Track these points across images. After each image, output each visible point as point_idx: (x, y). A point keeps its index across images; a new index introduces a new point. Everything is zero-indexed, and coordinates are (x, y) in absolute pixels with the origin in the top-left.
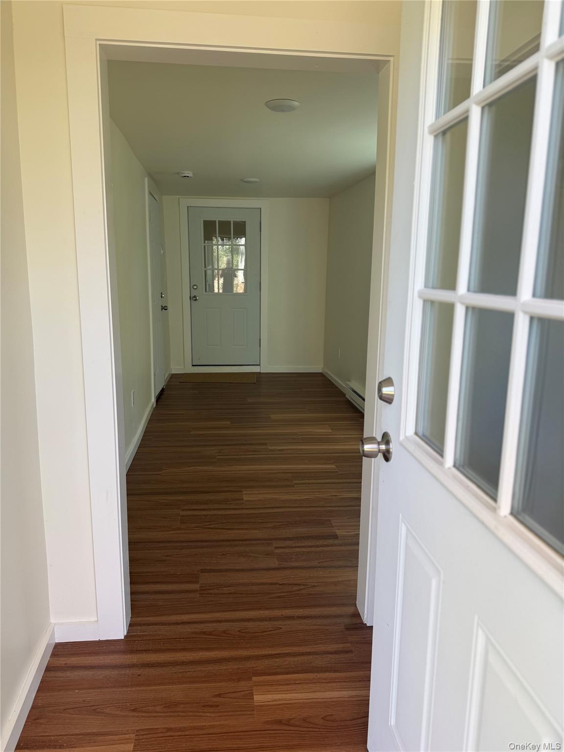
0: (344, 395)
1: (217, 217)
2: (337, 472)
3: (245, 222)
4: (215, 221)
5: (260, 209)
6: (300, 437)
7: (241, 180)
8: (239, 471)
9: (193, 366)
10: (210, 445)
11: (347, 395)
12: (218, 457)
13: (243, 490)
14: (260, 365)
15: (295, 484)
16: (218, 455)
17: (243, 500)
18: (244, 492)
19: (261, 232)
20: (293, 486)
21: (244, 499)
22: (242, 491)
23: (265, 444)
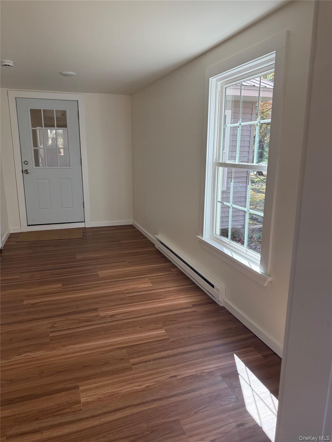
0: (153, 245)
1: (42, 107)
2: (168, 339)
3: (66, 111)
4: (41, 110)
5: (78, 101)
6: (127, 295)
7: (60, 73)
8: (74, 353)
9: (28, 225)
10: (42, 318)
11: (156, 245)
12: (51, 335)
13: (79, 384)
14: (84, 222)
15: (132, 365)
16: (51, 332)
17: (80, 402)
18: (81, 388)
19: (79, 119)
20: (130, 369)
21: (83, 400)
22: (78, 387)
23: (96, 309)
